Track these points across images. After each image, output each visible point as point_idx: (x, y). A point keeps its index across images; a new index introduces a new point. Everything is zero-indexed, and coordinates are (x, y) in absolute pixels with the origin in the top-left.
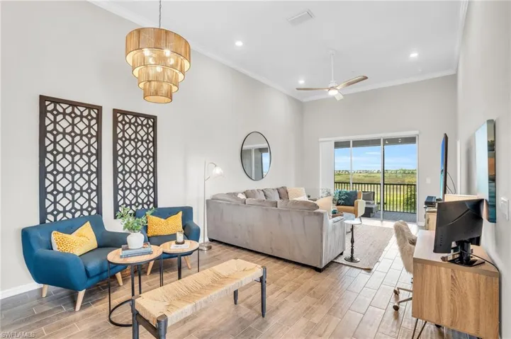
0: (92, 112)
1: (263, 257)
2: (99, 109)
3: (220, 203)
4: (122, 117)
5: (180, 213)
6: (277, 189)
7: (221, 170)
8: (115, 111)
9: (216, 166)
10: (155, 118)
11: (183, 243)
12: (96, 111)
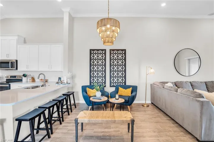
0: (103, 52)
1: (169, 119)
2: (105, 50)
3: (154, 86)
4: (113, 52)
5: (131, 88)
6: (205, 82)
7: (154, 70)
8: (110, 50)
9: (151, 68)
10: (125, 50)
11: (118, 99)
12: (104, 51)
